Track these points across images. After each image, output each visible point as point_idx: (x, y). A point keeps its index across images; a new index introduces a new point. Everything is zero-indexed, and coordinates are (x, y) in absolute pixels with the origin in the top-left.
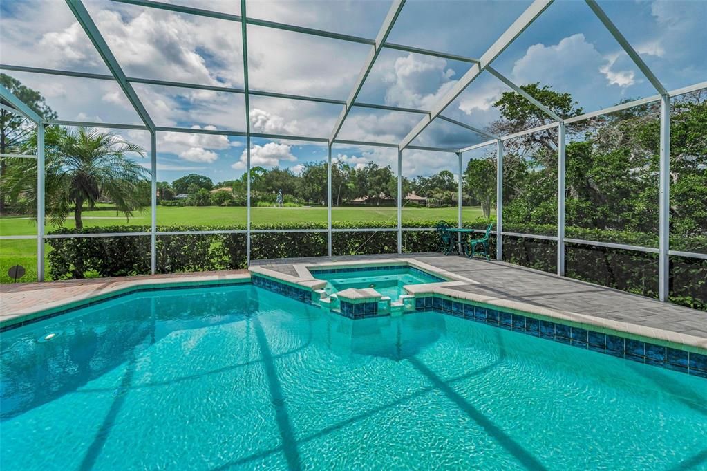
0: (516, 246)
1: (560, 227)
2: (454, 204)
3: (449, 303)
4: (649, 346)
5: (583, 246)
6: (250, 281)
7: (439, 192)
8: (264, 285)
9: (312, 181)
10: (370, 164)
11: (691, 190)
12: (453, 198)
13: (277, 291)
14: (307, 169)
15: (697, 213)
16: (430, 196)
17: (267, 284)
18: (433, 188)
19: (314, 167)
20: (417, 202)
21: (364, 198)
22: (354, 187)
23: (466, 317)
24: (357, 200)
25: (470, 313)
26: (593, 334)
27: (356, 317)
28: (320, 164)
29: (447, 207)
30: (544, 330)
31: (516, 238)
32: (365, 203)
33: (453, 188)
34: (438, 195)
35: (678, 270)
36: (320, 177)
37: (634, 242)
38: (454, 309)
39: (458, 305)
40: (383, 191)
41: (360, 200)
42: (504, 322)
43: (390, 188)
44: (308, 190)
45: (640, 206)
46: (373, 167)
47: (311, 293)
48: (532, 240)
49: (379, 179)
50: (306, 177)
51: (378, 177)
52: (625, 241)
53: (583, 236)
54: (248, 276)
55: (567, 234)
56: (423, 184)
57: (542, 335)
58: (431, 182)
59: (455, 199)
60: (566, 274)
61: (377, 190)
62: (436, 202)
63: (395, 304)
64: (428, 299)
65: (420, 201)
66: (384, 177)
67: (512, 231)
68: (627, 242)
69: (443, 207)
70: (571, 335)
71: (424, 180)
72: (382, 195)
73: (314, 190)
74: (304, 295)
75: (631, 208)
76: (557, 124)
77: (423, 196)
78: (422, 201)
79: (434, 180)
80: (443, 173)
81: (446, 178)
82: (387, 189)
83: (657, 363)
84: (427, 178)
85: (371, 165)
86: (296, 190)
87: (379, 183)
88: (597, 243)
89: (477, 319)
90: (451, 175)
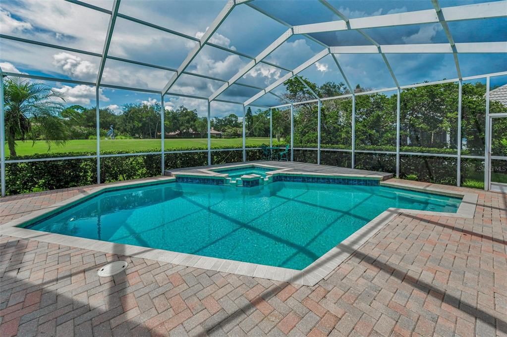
0: (299, 154)
1: (319, 145)
2: (240, 136)
3: (286, 177)
4: (353, 180)
5: (327, 152)
6: (175, 180)
7: (229, 128)
8: (187, 181)
9: (132, 119)
10: (181, 107)
11: (359, 129)
12: (238, 132)
13: (198, 183)
14: (127, 109)
15: (360, 138)
16: (224, 131)
17: (189, 180)
18: (225, 125)
19: (134, 108)
20: (215, 135)
21: (176, 133)
22: (169, 124)
23: (293, 181)
24: (170, 134)
25: (295, 180)
26: (338, 179)
27: (251, 186)
28: (139, 106)
29: (234, 138)
30: (323, 181)
31: (299, 150)
32: (177, 136)
33: (238, 125)
34: (229, 130)
35: (357, 157)
36: (140, 116)
37: (343, 149)
38: (288, 179)
39: (290, 177)
40: (191, 127)
41: (173, 133)
42: (308, 181)
43: (197, 125)
44: (129, 126)
45: (344, 135)
46: (184, 110)
47: (223, 180)
48: (306, 150)
49: (189, 119)
50: (127, 116)
51: (188, 117)
52: (341, 148)
53: (326, 147)
54: (173, 178)
55: (321, 147)
56: (219, 123)
57: (322, 183)
58: (224, 122)
59: (240, 133)
60: (321, 164)
61: (187, 126)
62: (228, 135)
63: (265, 180)
64: (277, 177)
65: (217, 134)
66: (192, 117)
67: (298, 147)
68: (342, 149)
69: (232, 138)
70: (331, 181)
71: (219, 120)
72: (191, 130)
73: (134, 126)
74: (219, 182)
75: (340, 136)
76: (318, 100)
77: (218, 131)
78: (220, 134)
79: (226, 120)
80: (231, 116)
81: (233, 119)
82: (194, 125)
83: (355, 184)
84: (221, 118)
85: (182, 109)
86: (117, 126)
87: (188, 122)
88: (332, 150)
89: (298, 181)
90: (236, 117)
